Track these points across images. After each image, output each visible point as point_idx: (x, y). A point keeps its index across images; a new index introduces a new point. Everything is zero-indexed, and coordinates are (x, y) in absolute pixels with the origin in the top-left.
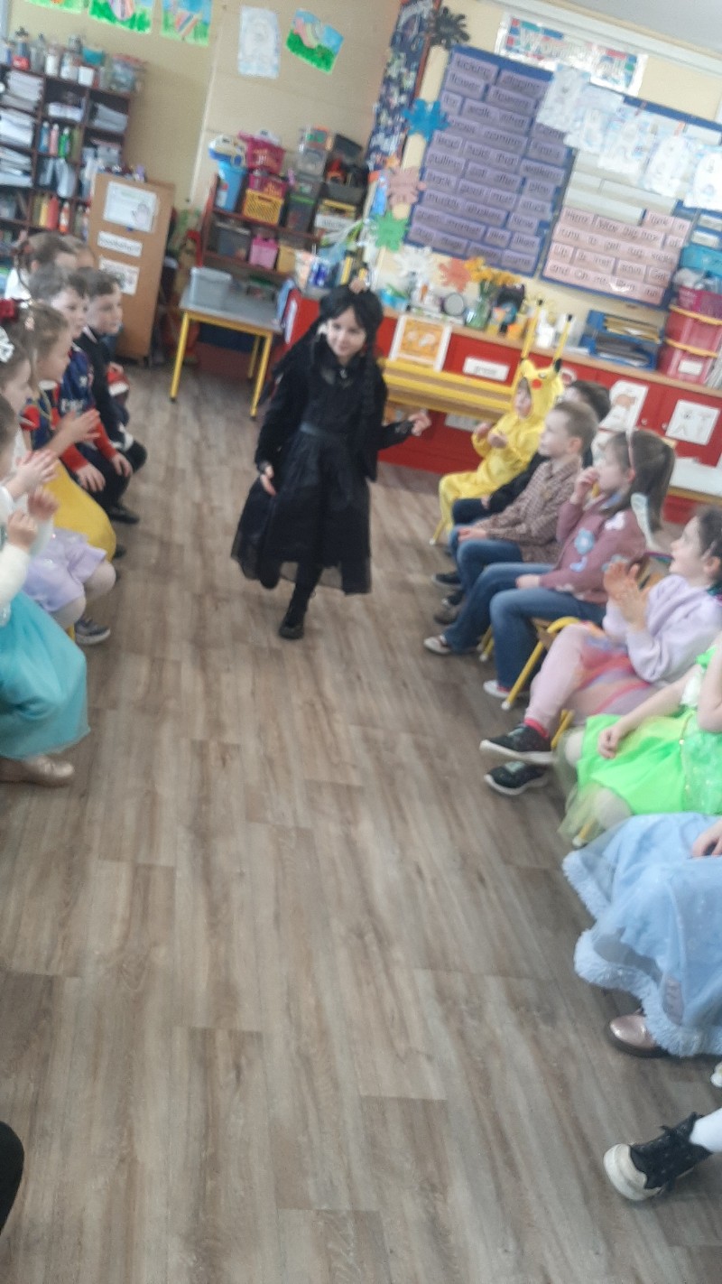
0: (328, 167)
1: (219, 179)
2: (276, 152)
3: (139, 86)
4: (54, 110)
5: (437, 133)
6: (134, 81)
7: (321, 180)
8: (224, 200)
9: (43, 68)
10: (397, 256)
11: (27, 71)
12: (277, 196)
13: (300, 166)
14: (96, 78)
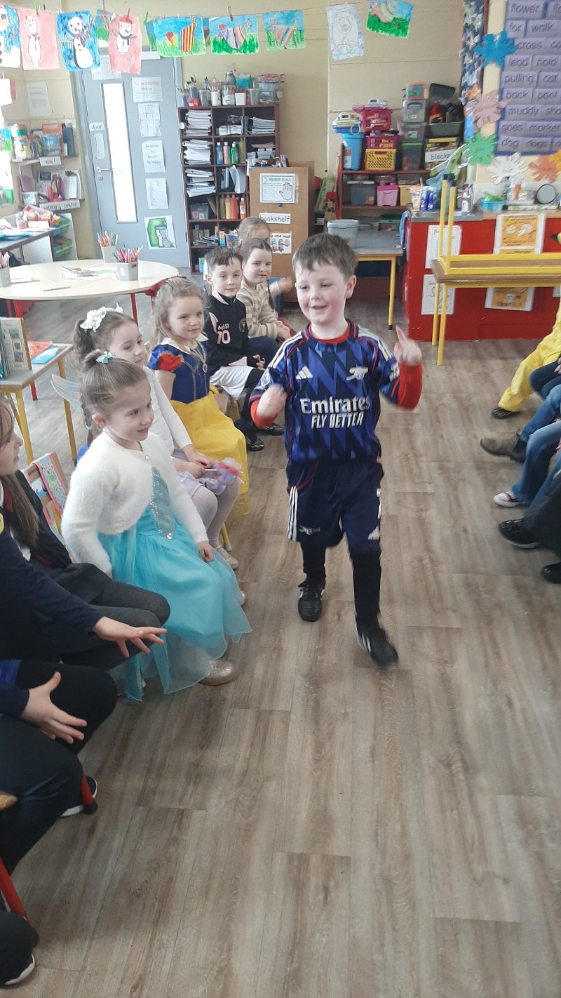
0: (429, 113)
1: (343, 147)
2: (385, 113)
3: (279, 95)
4: (223, 131)
5: (508, 58)
6: (276, 91)
7: (425, 124)
8: (350, 163)
9: (210, 102)
10: (491, 168)
11: (199, 108)
12: (390, 148)
13: (406, 118)
14: (247, 98)
